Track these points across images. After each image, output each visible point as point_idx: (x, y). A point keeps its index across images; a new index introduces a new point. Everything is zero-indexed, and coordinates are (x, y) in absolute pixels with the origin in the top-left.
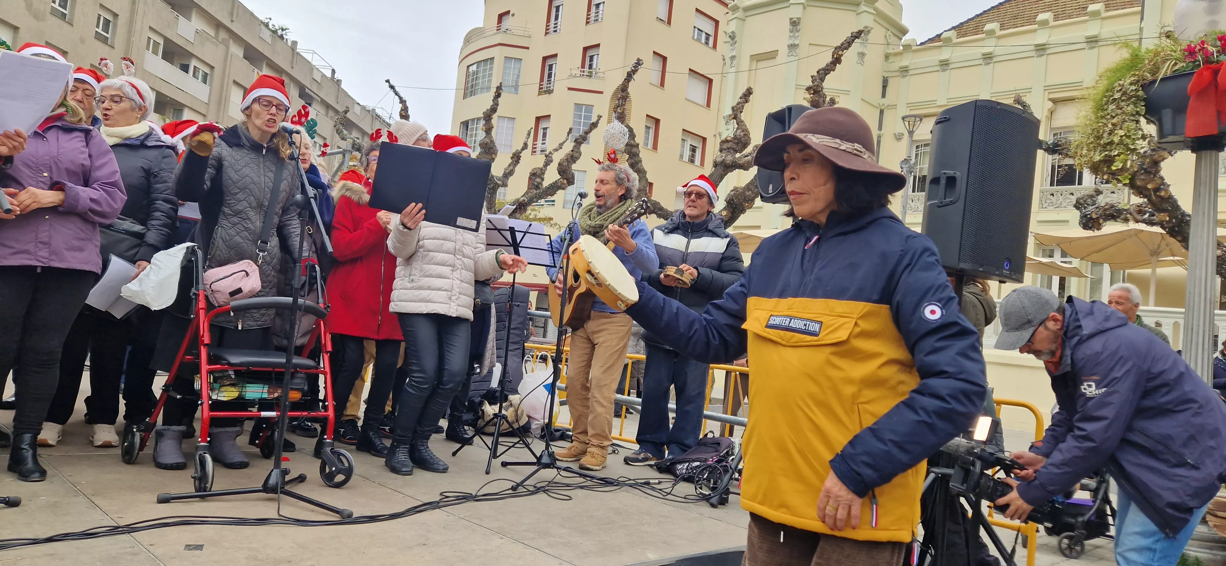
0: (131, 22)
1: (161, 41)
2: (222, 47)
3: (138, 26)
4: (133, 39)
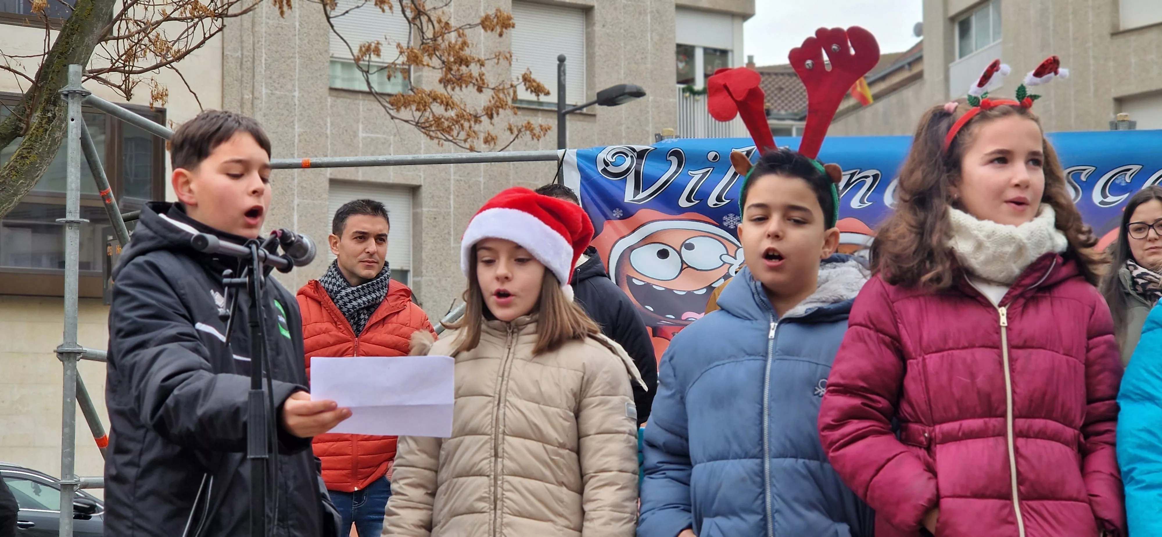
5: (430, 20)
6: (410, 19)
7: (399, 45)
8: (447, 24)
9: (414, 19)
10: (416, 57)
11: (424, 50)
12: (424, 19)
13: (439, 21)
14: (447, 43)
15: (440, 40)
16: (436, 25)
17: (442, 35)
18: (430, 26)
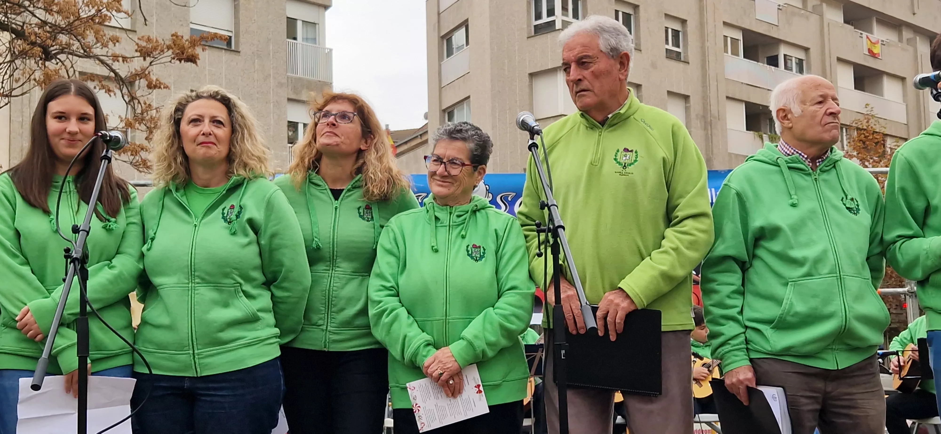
0: (702, 25)
1: (739, 36)
2: (814, 18)
3: (709, 28)
4: (707, 44)
5: (139, 102)
6: (127, 102)
7: (120, 117)
8: (149, 105)
9: (130, 101)
10: (131, 124)
11: (136, 120)
12: (136, 102)
13: (145, 103)
14: (149, 116)
15: (145, 114)
16: (143, 105)
17: (147, 111)
18: (140, 106)
